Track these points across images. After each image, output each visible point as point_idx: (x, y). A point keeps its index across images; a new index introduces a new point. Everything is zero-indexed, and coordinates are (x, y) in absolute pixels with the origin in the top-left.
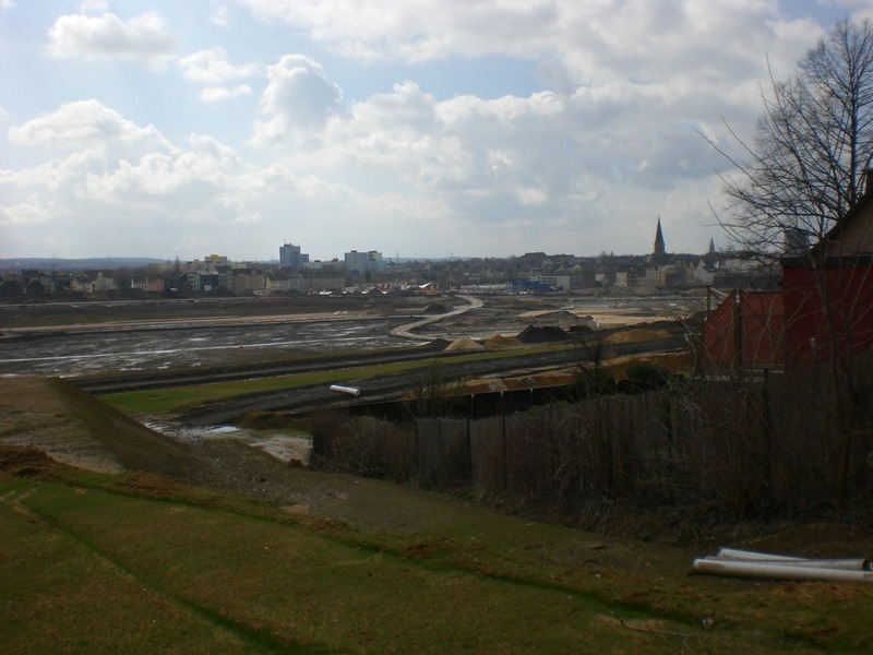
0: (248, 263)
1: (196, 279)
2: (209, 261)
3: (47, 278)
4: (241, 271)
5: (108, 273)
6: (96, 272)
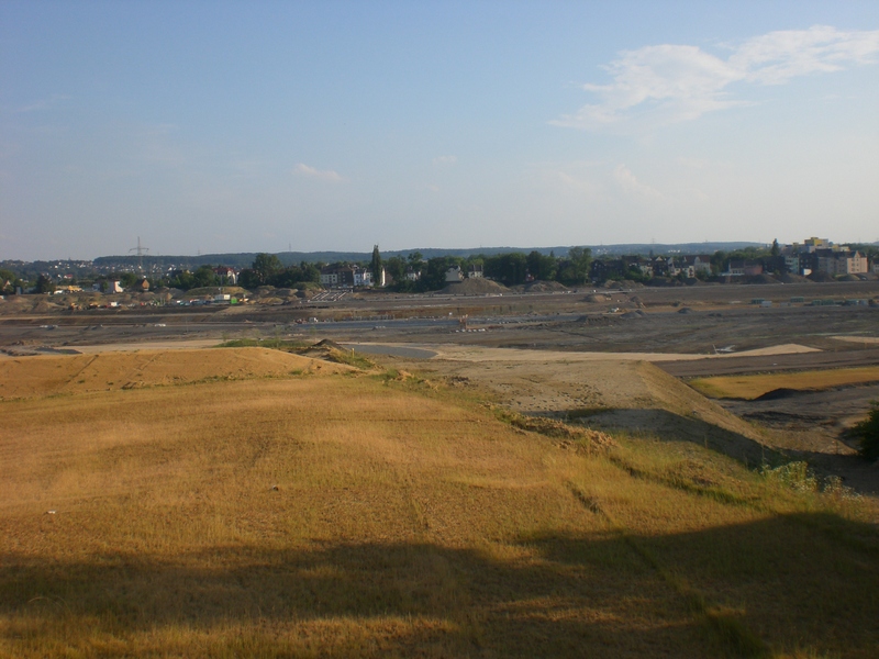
0: (849, 245)
1: (794, 263)
2: (809, 243)
3: (646, 263)
4: (843, 253)
5: (704, 258)
6: (694, 257)
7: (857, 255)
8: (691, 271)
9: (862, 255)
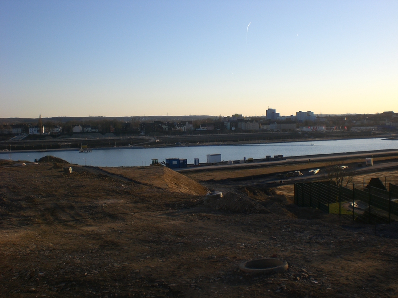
0: (251, 117)
1: (228, 125)
2: (236, 116)
3: (165, 124)
4: (249, 121)
5: (190, 122)
6: (186, 122)
7: (254, 121)
8: (184, 128)
9: (257, 121)
